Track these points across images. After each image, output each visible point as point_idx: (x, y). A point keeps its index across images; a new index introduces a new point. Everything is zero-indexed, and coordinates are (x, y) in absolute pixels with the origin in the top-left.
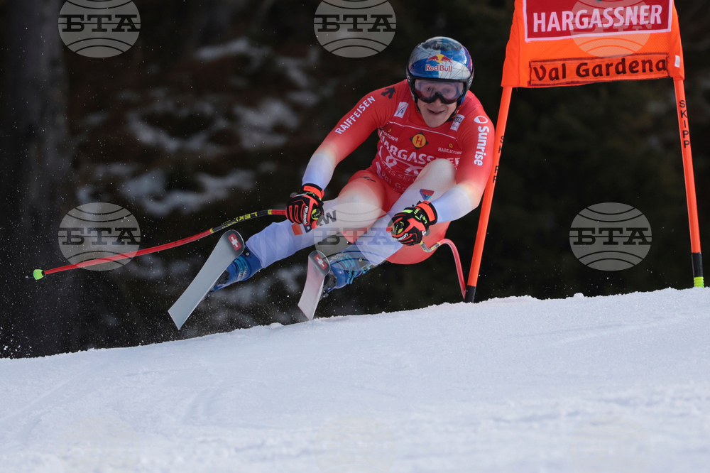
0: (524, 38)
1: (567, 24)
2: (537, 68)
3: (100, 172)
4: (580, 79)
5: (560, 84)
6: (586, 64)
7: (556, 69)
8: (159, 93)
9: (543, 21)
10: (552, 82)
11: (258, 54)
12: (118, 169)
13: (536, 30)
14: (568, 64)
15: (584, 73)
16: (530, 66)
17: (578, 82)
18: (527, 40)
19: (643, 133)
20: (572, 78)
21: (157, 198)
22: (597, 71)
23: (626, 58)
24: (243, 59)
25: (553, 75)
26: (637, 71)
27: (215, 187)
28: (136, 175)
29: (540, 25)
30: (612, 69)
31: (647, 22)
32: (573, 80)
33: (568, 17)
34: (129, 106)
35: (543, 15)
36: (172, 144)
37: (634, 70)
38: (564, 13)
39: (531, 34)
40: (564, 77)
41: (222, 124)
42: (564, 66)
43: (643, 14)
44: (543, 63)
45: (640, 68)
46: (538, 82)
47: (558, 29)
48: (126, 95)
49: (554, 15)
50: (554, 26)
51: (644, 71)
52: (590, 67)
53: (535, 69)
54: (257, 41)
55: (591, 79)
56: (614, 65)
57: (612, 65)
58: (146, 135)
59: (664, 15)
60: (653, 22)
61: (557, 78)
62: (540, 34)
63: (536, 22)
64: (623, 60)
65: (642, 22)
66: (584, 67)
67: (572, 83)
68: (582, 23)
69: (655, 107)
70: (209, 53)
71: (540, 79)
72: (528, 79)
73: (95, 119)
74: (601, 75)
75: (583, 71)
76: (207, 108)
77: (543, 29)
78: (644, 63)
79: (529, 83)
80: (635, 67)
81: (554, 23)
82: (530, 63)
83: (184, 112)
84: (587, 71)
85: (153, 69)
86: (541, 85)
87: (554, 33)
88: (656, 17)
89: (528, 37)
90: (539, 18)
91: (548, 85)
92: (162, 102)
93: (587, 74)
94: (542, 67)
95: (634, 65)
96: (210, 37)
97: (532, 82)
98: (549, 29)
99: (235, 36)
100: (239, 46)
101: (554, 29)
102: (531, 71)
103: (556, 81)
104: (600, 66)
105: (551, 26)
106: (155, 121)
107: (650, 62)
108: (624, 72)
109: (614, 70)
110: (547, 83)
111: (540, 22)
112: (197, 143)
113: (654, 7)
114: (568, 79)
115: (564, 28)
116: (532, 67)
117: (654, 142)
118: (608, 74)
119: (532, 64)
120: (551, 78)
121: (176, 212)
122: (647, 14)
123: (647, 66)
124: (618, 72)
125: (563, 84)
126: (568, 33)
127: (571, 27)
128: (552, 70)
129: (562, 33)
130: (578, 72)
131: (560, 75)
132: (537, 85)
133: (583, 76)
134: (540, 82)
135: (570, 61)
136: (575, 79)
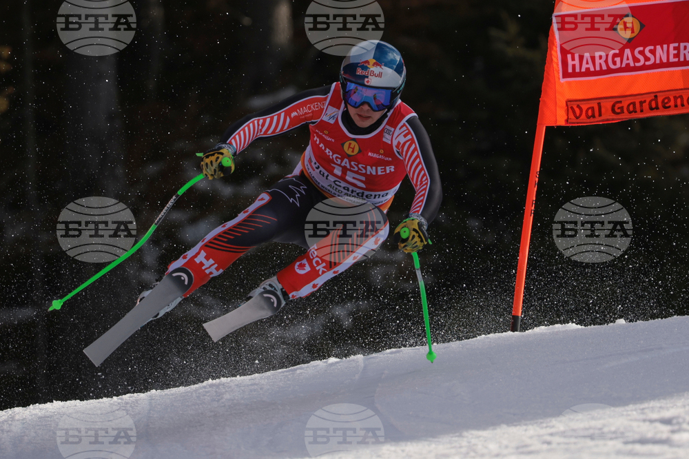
0: (559, 79)
1: (600, 64)
4: (615, 117)
6: (621, 102)
7: (593, 108)
9: (577, 62)
10: (588, 120)
13: (570, 70)
14: (603, 103)
15: (619, 111)
16: (567, 105)
17: (613, 120)
18: (563, 81)
20: (608, 117)
22: (631, 108)
23: (658, 94)
25: (590, 113)
26: (669, 107)
29: (574, 66)
30: (646, 106)
31: (676, 60)
32: (609, 117)
33: (600, 57)
35: (577, 56)
36: (227, 191)
37: (667, 105)
39: (566, 75)
40: (600, 115)
42: (599, 104)
43: (672, 52)
44: (578, 103)
45: (672, 103)
46: (575, 121)
47: (592, 69)
49: (587, 56)
50: (587, 66)
51: (676, 106)
52: (625, 104)
53: (572, 108)
55: (626, 116)
56: (647, 102)
57: (645, 101)
60: (682, 59)
61: (593, 116)
62: (574, 74)
63: (570, 63)
64: (656, 97)
65: (672, 59)
66: (619, 105)
67: (608, 120)
68: (614, 63)
70: (258, 102)
71: (577, 118)
72: (566, 118)
73: (153, 169)
74: (636, 112)
75: (618, 108)
76: (260, 155)
77: (577, 70)
78: (675, 98)
79: (567, 121)
80: (667, 103)
81: (587, 63)
82: (566, 102)
84: (622, 108)
86: (578, 123)
87: (588, 73)
88: (685, 54)
89: (564, 77)
90: (573, 59)
91: (584, 123)
93: (622, 112)
94: (578, 106)
95: (666, 101)
97: (569, 120)
98: (583, 70)
101: (588, 69)
102: (568, 110)
103: (592, 120)
104: (634, 104)
105: (585, 66)
107: (681, 97)
108: (657, 108)
109: (648, 106)
110: (584, 121)
111: (574, 63)
112: (249, 188)
113: (682, 45)
114: (603, 117)
115: (598, 68)
116: (569, 107)
118: (642, 111)
119: (569, 103)
120: (588, 117)
122: (676, 52)
123: (679, 100)
124: (651, 109)
125: (599, 121)
126: (601, 72)
127: (604, 68)
128: (588, 109)
129: (595, 73)
130: (613, 110)
131: (597, 114)
132: (574, 123)
133: (618, 113)
134: (578, 121)
135: (605, 100)
136: (611, 117)
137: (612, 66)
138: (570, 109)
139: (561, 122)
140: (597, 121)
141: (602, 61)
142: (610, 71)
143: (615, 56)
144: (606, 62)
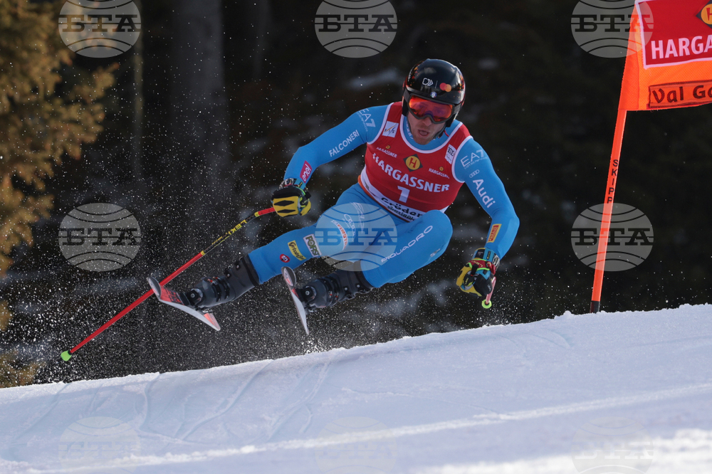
1: (684, 50)
2: (655, 92)
4: (696, 101)
5: (678, 105)
6: (702, 87)
7: (674, 92)
9: (661, 49)
10: (670, 104)
13: (654, 57)
14: (685, 87)
15: (700, 95)
16: (649, 90)
17: (694, 103)
18: (646, 67)
20: (689, 99)
25: (672, 97)
29: (658, 53)
32: (690, 101)
33: (684, 43)
35: (661, 42)
38: (681, 40)
39: (649, 61)
40: (682, 99)
42: (681, 88)
44: (661, 87)
46: (657, 104)
47: (676, 55)
49: (671, 42)
50: (671, 52)
52: (707, 89)
55: (707, 100)
61: (675, 100)
62: (658, 61)
63: (654, 49)
66: (700, 89)
67: (690, 104)
68: (697, 49)
71: (659, 101)
72: (647, 102)
75: (700, 92)
77: (661, 56)
79: (648, 105)
81: (671, 50)
84: (703, 92)
86: (659, 107)
87: (672, 59)
89: (647, 64)
90: (657, 46)
91: (666, 107)
93: (703, 96)
94: (660, 90)
97: (651, 105)
98: (667, 56)
101: (672, 55)
102: (650, 95)
103: (673, 103)
105: (668, 53)
110: (666, 104)
111: (657, 49)
114: (685, 101)
115: (681, 54)
116: (652, 91)
119: (652, 88)
120: (670, 101)
125: (681, 105)
126: (685, 58)
127: (688, 53)
128: (670, 93)
129: (679, 59)
130: (695, 94)
131: (678, 97)
132: (656, 107)
133: (700, 97)
134: (659, 105)
135: (687, 85)
136: (693, 101)
137: (696, 52)
138: (652, 94)
139: (643, 106)
140: (678, 104)
141: (686, 47)
142: (693, 56)
143: (698, 42)
144: (690, 47)
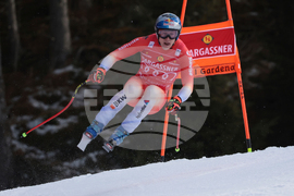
1: (196, 54)
3: (19, 119)
8: (40, 88)
11: (77, 71)
12: (25, 117)
15: (203, 72)
19: (226, 94)
21: (41, 128)
23: (219, 66)
24: (71, 73)
27: (63, 123)
28: (32, 120)
34: (29, 93)
36: (46, 107)
38: (195, 50)
41: (64, 98)
48: (28, 89)
49: (191, 51)
51: (226, 70)
52: (206, 70)
54: (77, 66)
56: (215, 69)
58: (36, 104)
59: (233, 49)
66: (203, 70)
69: (230, 84)
70: (58, 72)
73: (16, 99)
74: (210, 73)
76: (59, 93)
78: (226, 67)
83: (50, 94)
85: (37, 79)
88: (230, 49)
92: (41, 91)
96: (59, 66)
99: (68, 65)
100: (70, 68)
104: (209, 69)
106: (39, 99)
108: (219, 71)
112: (55, 106)
113: (228, 46)
117: (230, 97)
118: (212, 73)
121: (49, 133)
137: (201, 55)
144: (199, 53)
